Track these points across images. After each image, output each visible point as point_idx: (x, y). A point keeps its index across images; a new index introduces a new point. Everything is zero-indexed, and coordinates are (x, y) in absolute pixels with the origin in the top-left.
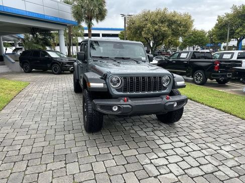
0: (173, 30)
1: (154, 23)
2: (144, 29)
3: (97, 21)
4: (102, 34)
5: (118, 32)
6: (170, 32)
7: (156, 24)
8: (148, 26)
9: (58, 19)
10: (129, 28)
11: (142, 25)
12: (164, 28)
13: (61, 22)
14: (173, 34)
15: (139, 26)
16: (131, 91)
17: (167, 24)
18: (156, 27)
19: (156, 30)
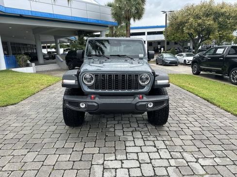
0: (219, 23)
1: (197, 17)
2: (186, 24)
3: (134, 20)
4: (148, 33)
5: (163, 29)
6: (216, 26)
7: (200, 18)
8: (190, 21)
9: (100, 21)
10: (171, 25)
11: (184, 20)
12: (210, 22)
13: (102, 23)
14: (219, 27)
15: (181, 22)
16: (103, 88)
17: (213, 17)
18: (200, 21)
19: (199, 25)
